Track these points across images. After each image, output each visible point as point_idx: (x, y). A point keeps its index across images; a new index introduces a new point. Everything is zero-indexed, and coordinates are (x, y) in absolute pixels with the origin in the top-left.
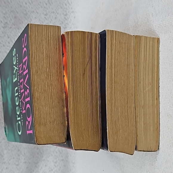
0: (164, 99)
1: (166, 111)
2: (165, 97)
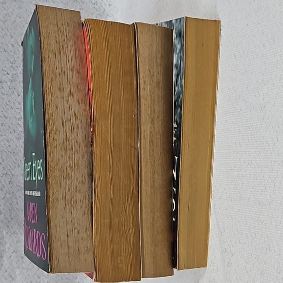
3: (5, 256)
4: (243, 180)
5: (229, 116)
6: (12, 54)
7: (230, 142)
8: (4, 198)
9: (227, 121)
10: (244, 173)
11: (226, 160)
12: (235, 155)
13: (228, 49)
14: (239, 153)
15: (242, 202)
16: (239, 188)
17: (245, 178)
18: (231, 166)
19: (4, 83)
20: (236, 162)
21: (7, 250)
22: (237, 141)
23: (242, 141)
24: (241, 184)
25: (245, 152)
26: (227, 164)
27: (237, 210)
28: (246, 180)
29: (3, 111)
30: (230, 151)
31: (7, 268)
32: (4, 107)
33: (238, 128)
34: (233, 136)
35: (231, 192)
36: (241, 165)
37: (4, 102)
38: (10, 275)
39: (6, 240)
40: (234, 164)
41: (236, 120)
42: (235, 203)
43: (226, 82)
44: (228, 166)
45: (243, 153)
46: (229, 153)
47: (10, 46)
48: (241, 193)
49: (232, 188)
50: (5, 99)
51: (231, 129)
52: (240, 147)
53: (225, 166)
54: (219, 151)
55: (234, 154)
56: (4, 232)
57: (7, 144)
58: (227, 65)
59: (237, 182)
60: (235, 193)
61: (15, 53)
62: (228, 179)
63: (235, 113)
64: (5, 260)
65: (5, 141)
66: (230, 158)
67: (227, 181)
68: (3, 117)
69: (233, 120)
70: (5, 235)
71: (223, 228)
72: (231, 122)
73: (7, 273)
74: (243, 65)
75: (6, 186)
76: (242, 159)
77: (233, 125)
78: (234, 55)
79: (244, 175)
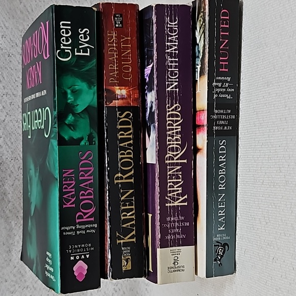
0: (267, 161)
1: (270, 179)
2: (268, 158)
3: (14, 250)
4: (289, 161)
5: (272, 88)
6: (22, 21)
7: (274, 118)
8: (13, 185)
9: (269, 93)
10: (291, 153)
11: (268, 138)
12: (280, 133)
13: (272, 9)
14: (285, 130)
15: (287, 187)
16: (284, 171)
17: (292, 158)
18: (274, 146)
19: (12, 56)
20: (281, 140)
21: (16, 243)
22: (282, 116)
23: (288, 116)
24: (287, 166)
25: (291, 129)
26: (269, 144)
27: (281, 197)
28: (293, 161)
29: (12, 88)
30: (274, 128)
31: (16, 264)
32: (13, 84)
33: (284, 101)
34: (277, 110)
35: (273, 176)
36: (287, 143)
37: (13, 78)
38: (19, 271)
39: (14, 231)
40: (279, 143)
41: (281, 92)
42: (278, 189)
43: (269, 48)
44: (270, 146)
45: (290, 129)
46: (272, 131)
47: (19, 12)
48: (287, 177)
49: (275, 171)
50: (14, 74)
51: (275, 103)
52: (286, 123)
53: (267, 146)
54: (260, 129)
55: (279, 131)
56: (13, 223)
57: (16, 125)
58: (271, 27)
59: (282, 163)
60: (279, 177)
61: (24, 20)
62: (270, 161)
63: (280, 84)
64: (14, 255)
65: (14, 122)
66: (274, 136)
67: (269, 164)
68: (12, 95)
69: (277, 92)
70: (13, 226)
71: (268, 219)
72: (275, 95)
73: (16, 269)
74: (291, 27)
75: (15, 172)
76: (289, 137)
77: (276, 97)
78: (280, 16)
79: (291, 156)
